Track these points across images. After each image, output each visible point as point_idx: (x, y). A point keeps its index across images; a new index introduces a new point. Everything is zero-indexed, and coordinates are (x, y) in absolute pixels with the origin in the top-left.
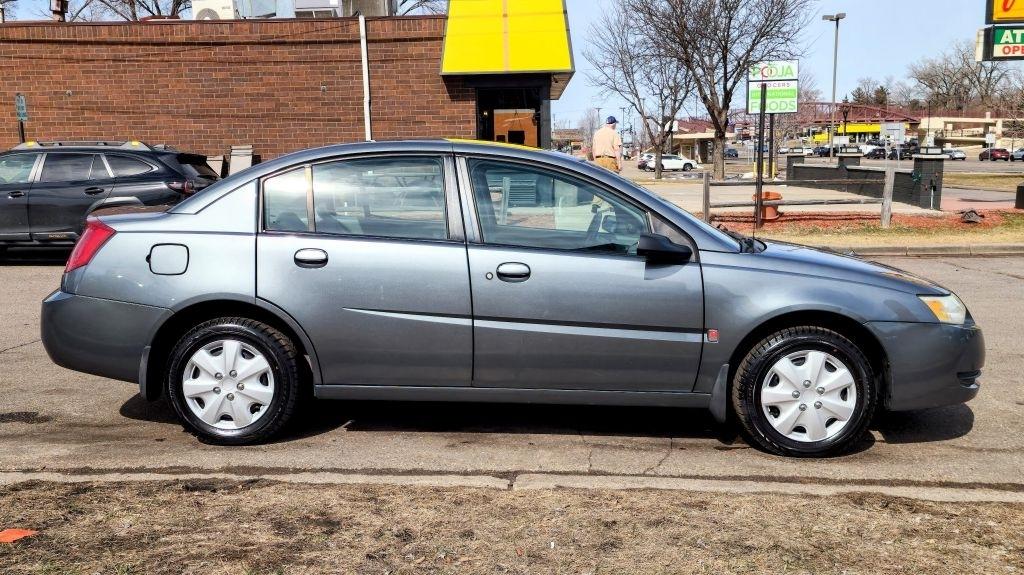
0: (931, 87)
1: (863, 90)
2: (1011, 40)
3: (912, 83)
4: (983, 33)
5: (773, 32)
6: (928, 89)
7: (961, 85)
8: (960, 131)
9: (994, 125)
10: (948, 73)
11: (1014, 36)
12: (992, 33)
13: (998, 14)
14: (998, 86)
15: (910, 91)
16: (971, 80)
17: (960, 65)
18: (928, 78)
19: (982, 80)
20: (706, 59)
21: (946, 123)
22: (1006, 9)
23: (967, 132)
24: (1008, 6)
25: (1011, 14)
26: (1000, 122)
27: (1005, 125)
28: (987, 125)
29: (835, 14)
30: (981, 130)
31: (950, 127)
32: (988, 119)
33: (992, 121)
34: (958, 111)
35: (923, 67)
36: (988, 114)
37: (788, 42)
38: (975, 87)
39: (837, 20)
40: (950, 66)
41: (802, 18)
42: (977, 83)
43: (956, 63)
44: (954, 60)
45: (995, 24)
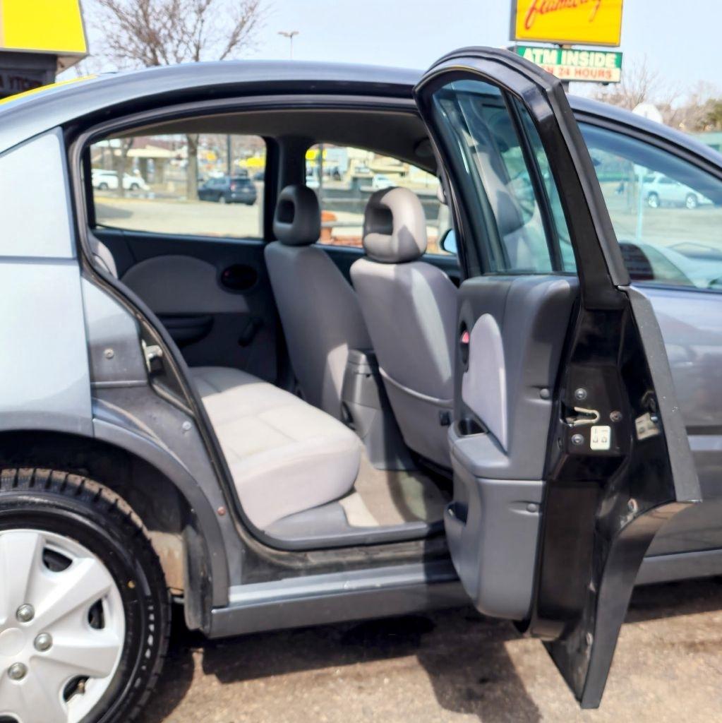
11: (534, 56)
13: (521, 33)
22: (527, 28)
24: (530, 24)
25: (531, 34)
39: (291, 36)
45: (517, 41)
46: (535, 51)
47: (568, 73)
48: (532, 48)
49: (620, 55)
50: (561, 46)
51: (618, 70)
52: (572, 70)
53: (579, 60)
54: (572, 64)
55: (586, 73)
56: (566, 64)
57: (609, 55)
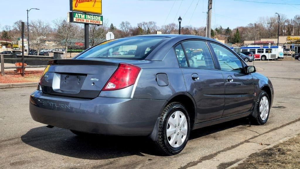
2: (78, 17)
4: (69, 13)
12: (73, 14)
13: (74, 8)
22: (76, 7)
25: (77, 9)
45: (73, 11)
47: (88, 22)
48: (78, 13)
49: (102, 17)
50: (86, 13)
51: (102, 21)
52: (89, 20)
53: (91, 18)
54: (89, 19)
55: (93, 22)
56: (88, 19)
57: (99, 17)
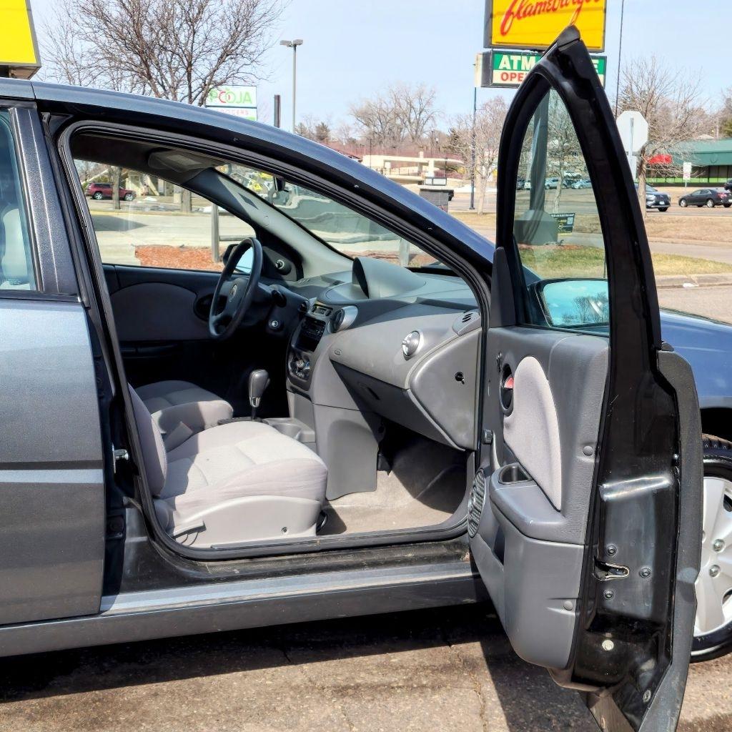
0: (367, 125)
1: (306, 126)
2: (508, 66)
3: (351, 121)
4: (481, 57)
5: (238, 51)
6: (365, 127)
7: (394, 124)
8: (397, 169)
9: (427, 164)
10: (382, 112)
11: (511, 62)
12: (491, 57)
13: (497, 38)
14: (426, 128)
15: (348, 129)
16: (403, 120)
17: (393, 105)
18: (366, 117)
19: (412, 121)
20: (168, 76)
21: (386, 161)
22: (503, 33)
23: (405, 170)
24: (506, 29)
25: (508, 39)
26: (432, 161)
27: (436, 164)
28: (422, 164)
29: (292, 40)
30: (416, 169)
31: (388, 165)
32: (421, 159)
33: (425, 160)
34: (393, 150)
35: (361, 106)
36: (421, 153)
37: (254, 64)
38: (406, 127)
39: (295, 46)
40: (384, 106)
41: (266, 38)
42: (407, 123)
43: (389, 105)
44: (387, 100)
45: (493, 48)
46: (512, 57)
48: (509, 54)
49: (604, 59)
50: (540, 52)
